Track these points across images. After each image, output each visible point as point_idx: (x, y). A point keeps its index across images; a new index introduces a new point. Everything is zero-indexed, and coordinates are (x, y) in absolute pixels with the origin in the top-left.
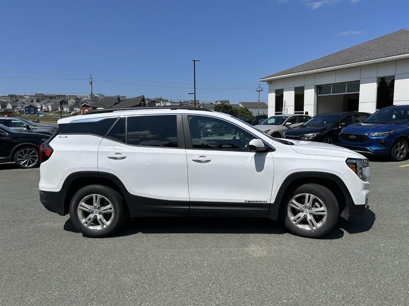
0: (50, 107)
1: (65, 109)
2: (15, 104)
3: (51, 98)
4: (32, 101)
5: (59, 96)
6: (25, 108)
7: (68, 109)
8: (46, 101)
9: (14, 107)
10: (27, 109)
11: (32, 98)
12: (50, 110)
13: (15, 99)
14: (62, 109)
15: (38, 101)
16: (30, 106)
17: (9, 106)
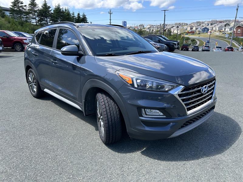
0: (217, 28)
1: (226, 30)
2: (197, 27)
3: (221, 22)
4: (208, 25)
5: (226, 21)
6: (202, 29)
7: (229, 29)
8: (216, 24)
9: (196, 29)
10: (203, 30)
11: (208, 23)
12: (217, 30)
13: (199, 24)
14: (225, 29)
15: (212, 24)
16: (206, 28)
17: (194, 29)
